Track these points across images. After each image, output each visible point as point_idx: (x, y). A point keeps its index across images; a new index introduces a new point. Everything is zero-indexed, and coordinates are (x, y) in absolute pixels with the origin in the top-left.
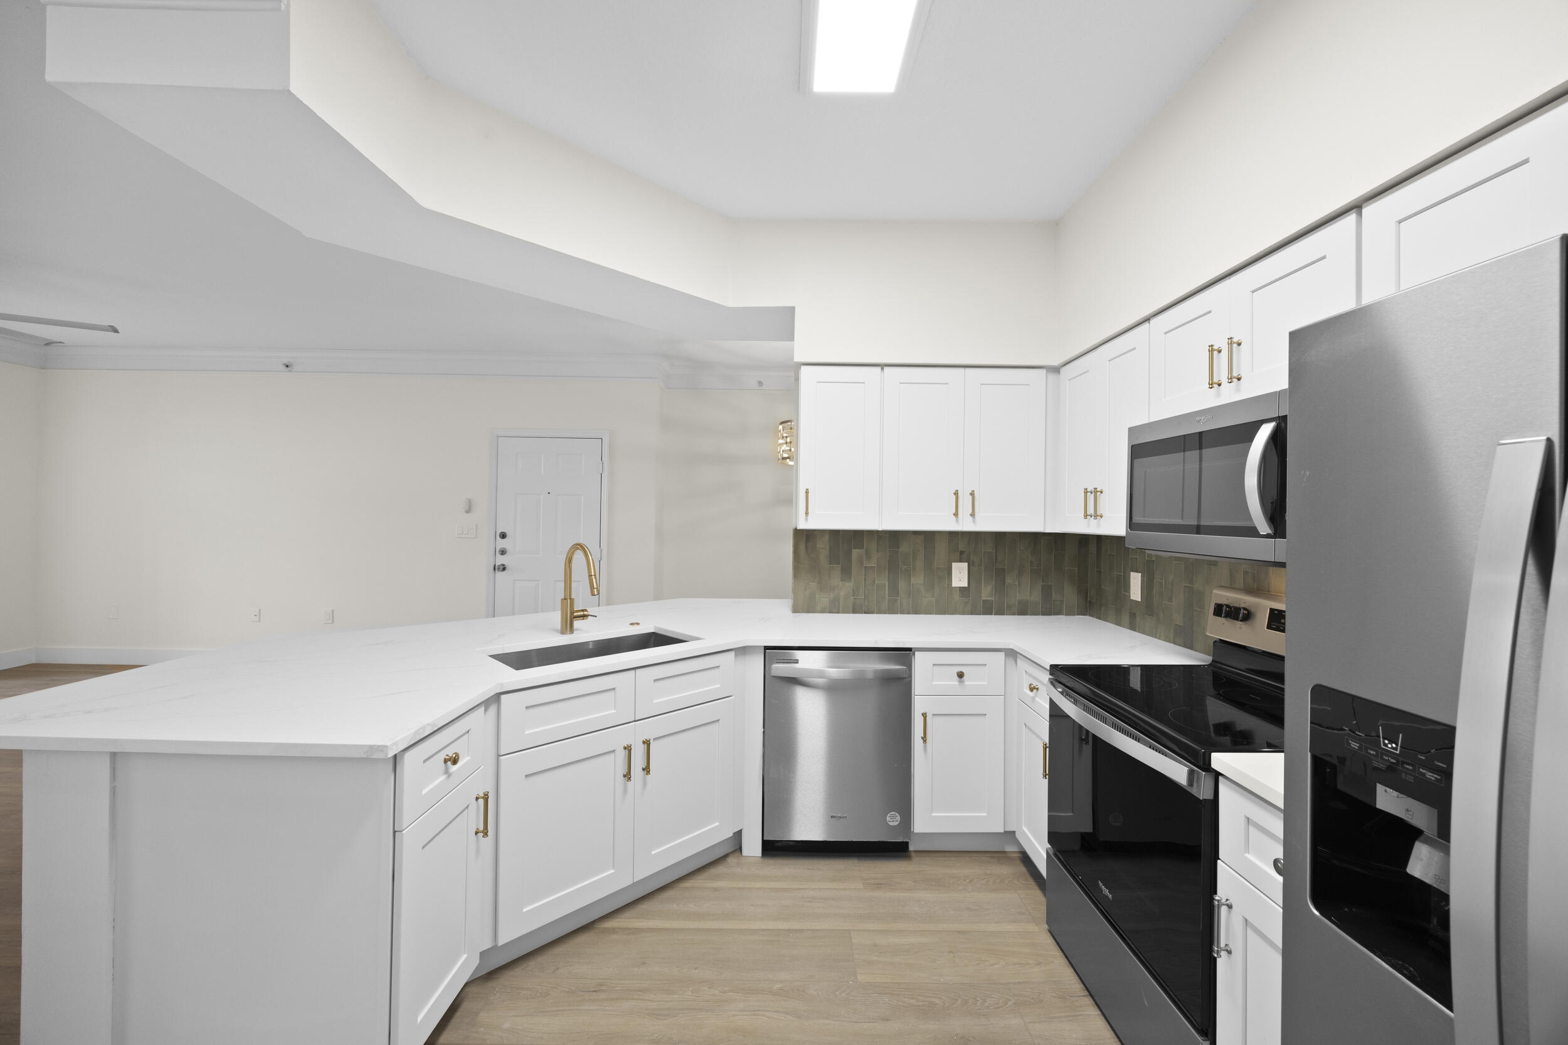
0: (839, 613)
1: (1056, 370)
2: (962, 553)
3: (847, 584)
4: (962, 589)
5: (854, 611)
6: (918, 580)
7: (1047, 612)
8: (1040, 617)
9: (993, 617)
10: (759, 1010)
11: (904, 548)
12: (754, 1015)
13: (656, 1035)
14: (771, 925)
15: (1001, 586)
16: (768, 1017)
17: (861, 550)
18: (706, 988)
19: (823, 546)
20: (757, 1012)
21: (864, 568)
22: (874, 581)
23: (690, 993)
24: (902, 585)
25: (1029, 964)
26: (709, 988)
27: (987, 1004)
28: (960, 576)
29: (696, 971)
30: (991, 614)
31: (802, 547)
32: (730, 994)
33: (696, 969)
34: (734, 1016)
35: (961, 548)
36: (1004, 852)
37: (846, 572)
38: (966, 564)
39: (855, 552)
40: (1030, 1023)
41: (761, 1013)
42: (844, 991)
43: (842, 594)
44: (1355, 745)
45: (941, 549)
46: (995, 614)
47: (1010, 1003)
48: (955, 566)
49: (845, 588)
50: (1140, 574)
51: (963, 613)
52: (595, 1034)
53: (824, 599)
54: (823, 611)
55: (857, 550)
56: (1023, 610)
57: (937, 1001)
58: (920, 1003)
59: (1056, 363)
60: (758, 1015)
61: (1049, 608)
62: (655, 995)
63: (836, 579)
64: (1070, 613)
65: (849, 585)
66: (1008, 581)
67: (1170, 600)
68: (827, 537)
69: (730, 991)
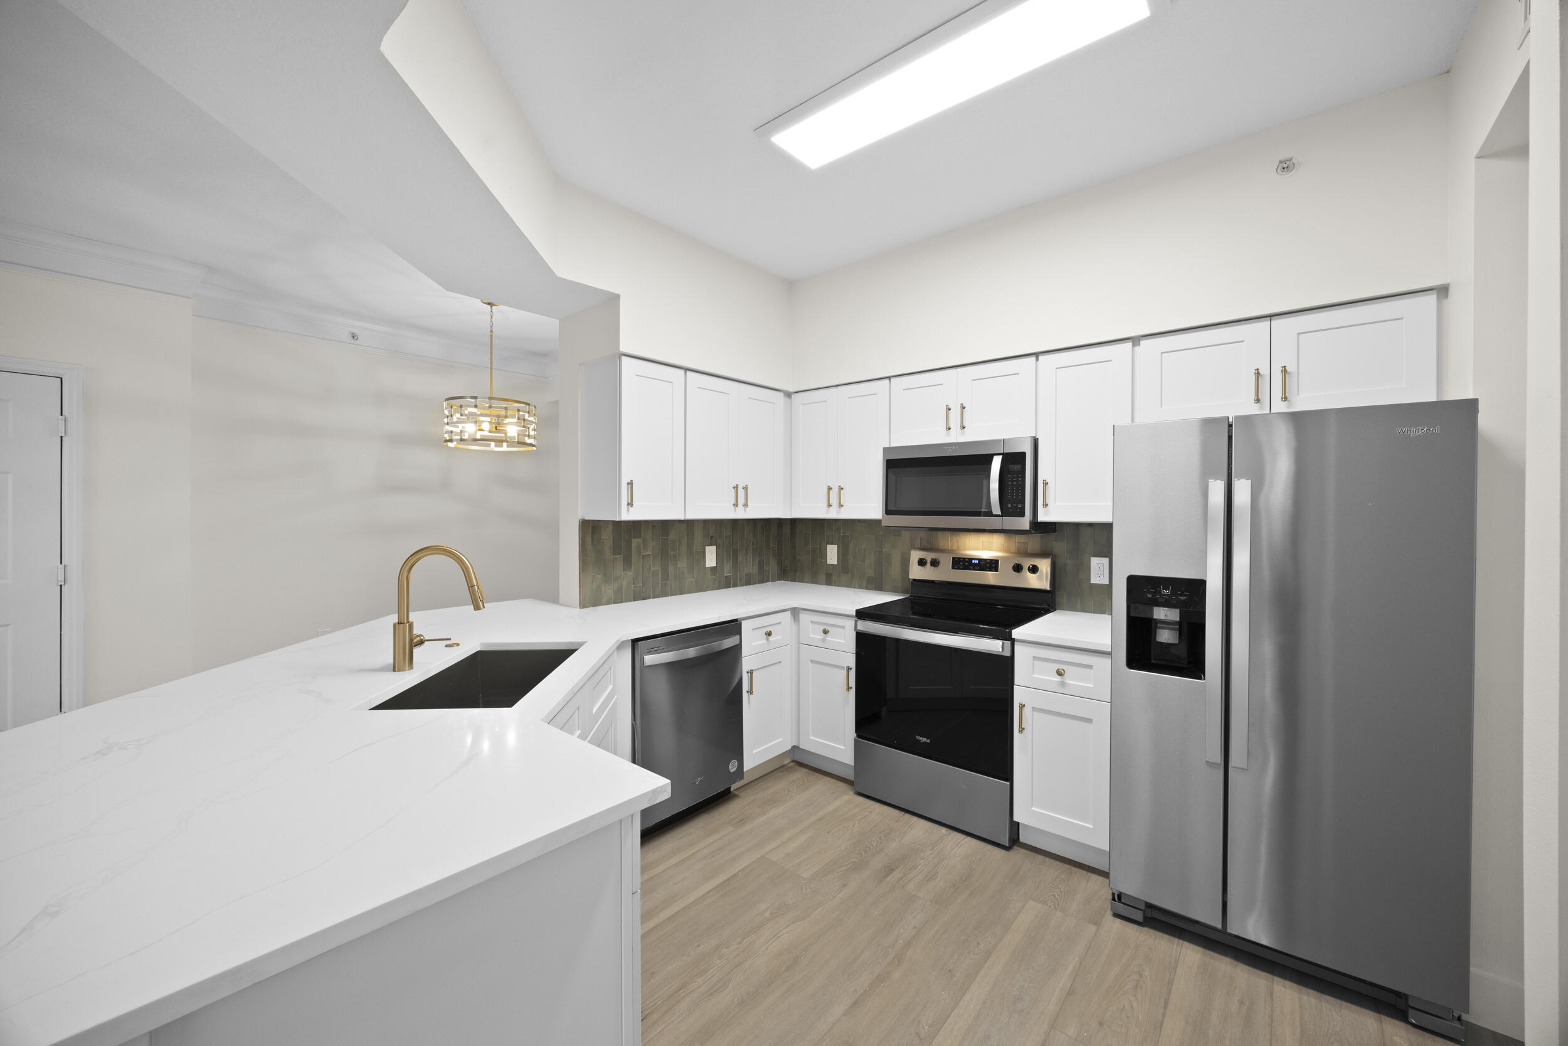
0: (622, 602)
1: (788, 395)
2: (712, 537)
3: (628, 573)
4: (712, 568)
5: (635, 599)
6: (683, 564)
7: (762, 581)
8: (758, 585)
9: (731, 590)
10: (777, 934)
11: (672, 536)
12: (776, 939)
13: (735, 1000)
14: (709, 886)
15: (736, 565)
16: (787, 933)
17: (639, 539)
18: (724, 950)
19: (607, 536)
20: (777, 936)
21: (641, 557)
22: (650, 568)
23: (718, 961)
24: (671, 570)
25: (867, 815)
26: (726, 948)
27: (874, 845)
28: (711, 557)
29: (701, 947)
30: (730, 587)
31: (589, 539)
32: (745, 940)
33: (698, 946)
34: (767, 948)
35: (711, 534)
36: (784, 766)
37: (627, 562)
38: (715, 547)
39: (635, 542)
40: (900, 840)
41: (780, 934)
42: (806, 888)
43: (625, 583)
44: (1150, 596)
45: (698, 534)
46: (733, 587)
47: (882, 838)
48: (707, 548)
49: (626, 578)
50: (836, 546)
51: (713, 589)
52: (690, 1039)
53: (609, 590)
54: (608, 603)
55: (637, 540)
56: (749, 581)
57: (854, 860)
58: (848, 866)
59: (791, 390)
60: (779, 937)
61: (762, 578)
62: (695, 982)
63: (619, 570)
64: (773, 580)
65: (630, 574)
66: (740, 558)
67: (863, 561)
68: (610, 528)
69: (743, 939)
